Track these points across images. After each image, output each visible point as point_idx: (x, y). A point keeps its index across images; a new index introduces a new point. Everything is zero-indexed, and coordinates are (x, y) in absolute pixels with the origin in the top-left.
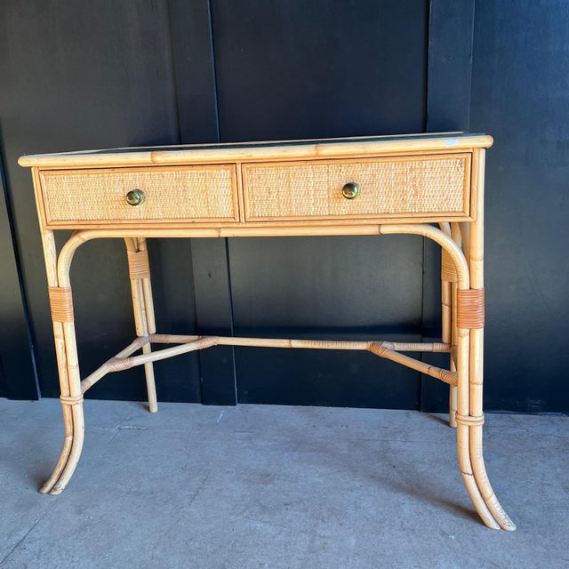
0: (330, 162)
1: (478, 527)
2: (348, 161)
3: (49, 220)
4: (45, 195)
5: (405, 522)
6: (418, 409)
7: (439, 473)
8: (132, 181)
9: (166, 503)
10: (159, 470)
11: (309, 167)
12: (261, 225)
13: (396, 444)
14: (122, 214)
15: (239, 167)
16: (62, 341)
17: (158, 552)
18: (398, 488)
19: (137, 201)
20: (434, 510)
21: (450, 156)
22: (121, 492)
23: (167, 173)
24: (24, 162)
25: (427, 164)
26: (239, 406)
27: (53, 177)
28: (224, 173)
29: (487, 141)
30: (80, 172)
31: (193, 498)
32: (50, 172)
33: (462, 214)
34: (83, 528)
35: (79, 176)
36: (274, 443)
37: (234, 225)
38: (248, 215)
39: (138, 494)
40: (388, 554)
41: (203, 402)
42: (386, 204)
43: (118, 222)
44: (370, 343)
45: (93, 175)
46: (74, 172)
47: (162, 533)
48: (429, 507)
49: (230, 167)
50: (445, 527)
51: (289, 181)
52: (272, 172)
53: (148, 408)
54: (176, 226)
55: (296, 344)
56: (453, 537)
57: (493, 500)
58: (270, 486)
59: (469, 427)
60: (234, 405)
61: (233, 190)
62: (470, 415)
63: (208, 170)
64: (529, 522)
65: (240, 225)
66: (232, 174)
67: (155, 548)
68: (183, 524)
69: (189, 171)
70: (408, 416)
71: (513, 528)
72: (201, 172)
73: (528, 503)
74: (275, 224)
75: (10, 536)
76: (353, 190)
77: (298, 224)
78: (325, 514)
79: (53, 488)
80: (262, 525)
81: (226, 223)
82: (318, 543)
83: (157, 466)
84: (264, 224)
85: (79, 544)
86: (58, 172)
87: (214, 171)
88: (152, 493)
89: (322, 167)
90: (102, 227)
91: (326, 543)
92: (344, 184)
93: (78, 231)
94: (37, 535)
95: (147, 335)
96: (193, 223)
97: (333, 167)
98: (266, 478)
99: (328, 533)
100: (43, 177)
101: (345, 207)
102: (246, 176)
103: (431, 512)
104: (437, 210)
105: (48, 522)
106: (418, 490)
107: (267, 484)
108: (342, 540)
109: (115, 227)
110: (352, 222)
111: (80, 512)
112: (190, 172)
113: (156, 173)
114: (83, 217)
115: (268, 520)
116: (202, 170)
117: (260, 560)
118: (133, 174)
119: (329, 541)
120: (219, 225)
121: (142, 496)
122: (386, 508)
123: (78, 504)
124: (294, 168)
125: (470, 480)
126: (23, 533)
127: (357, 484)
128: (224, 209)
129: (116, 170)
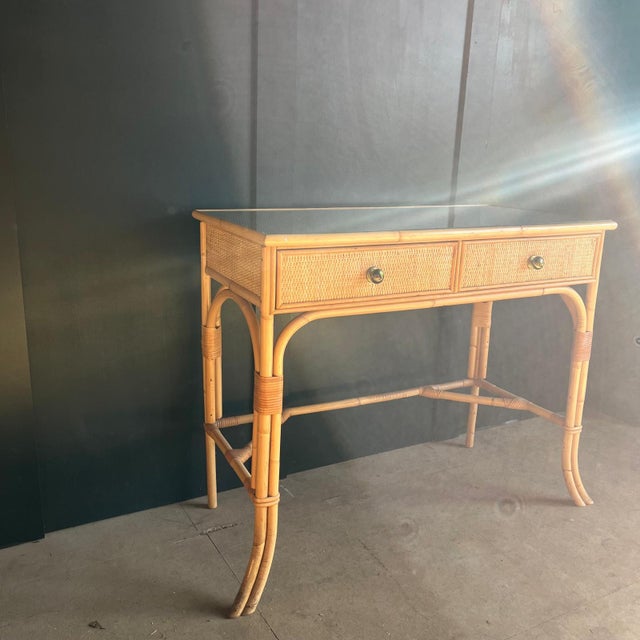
4: (280, 276)
8: (370, 258)
9: (365, 576)
15: (461, 244)
19: (381, 279)
21: (590, 236)
25: (577, 241)
28: (449, 249)
31: (381, 564)
33: (591, 277)
35: (319, 255)
37: (450, 295)
38: (461, 286)
39: (329, 580)
43: (351, 300)
44: (421, 389)
49: (454, 244)
54: (403, 300)
55: (365, 401)
56: (572, 520)
61: (453, 265)
62: (575, 426)
65: (454, 295)
66: (454, 250)
88: (339, 574)
93: (302, 314)
96: (417, 295)
104: (578, 275)
111: (303, 616)
120: (438, 297)
121: (335, 579)
123: (289, 610)
129: (359, 249)
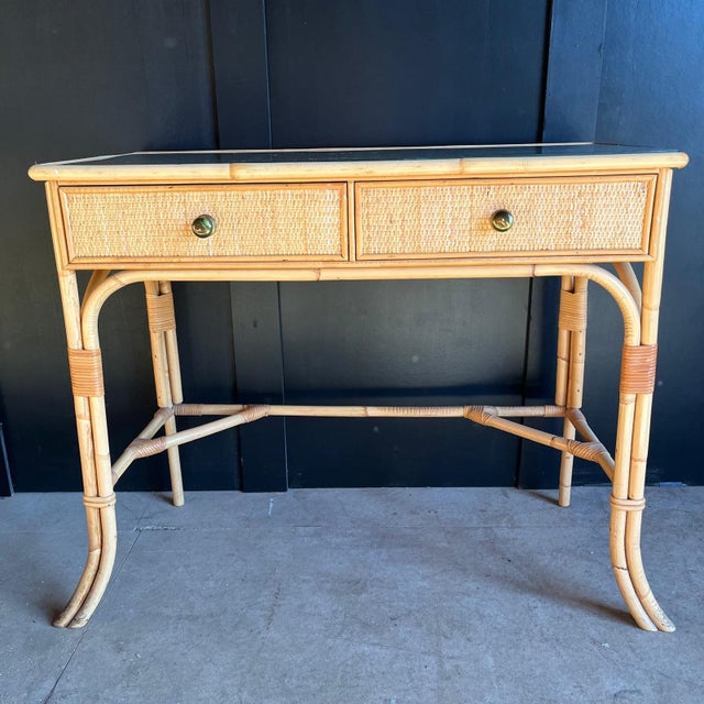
0: (476, 182)
1: (631, 630)
2: (499, 182)
3: (72, 256)
4: (68, 222)
5: (545, 630)
6: (516, 485)
7: (565, 564)
8: (199, 203)
9: (236, 627)
10: (211, 584)
11: (447, 188)
12: (378, 264)
13: (503, 532)
14: (182, 249)
15: (351, 186)
16: (88, 422)
17: (245, 695)
18: (522, 587)
19: (208, 232)
20: (574, 613)
21: (630, 178)
22: (169, 617)
23: (249, 192)
24: (36, 173)
25: (600, 187)
26: (290, 491)
27: (78, 194)
28: (331, 194)
29: (680, 160)
30: (121, 189)
31: (270, 620)
32: (77, 189)
33: (641, 252)
34: (132, 670)
35: (119, 195)
36: (351, 538)
37: (341, 265)
38: (360, 252)
39: (193, 619)
40: (537, 673)
41: (243, 489)
42: (546, 238)
43: (175, 260)
44: (467, 408)
45: (140, 193)
46: (112, 189)
47: (244, 670)
48: (567, 610)
49: (338, 186)
50: (593, 633)
51: (418, 207)
52: (396, 193)
53: (171, 501)
54: (260, 266)
55: (373, 412)
56: (607, 645)
57: (650, 598)
58: (364, 596)
59: (627, 512)
60: (285, 490)
61: (341, 218)
62: (629, 498)
63: (307, 191)
64: (686, 620)
65: (350, 265)
66: (341, 197)
67: (240, 690)
68: (266, 655)
69: (281, 190)
70: (505, 495)
71: (672, 629)
72: (298, 192)
73: (678, 596)
74: (396, 264)
75: (29, 690)
76: (507, 219)
77: (428, 263)
78: (445, 628)
79: (74, 619)
80: (371, 648)
81: (330, 262)
82: (448, 666)
83: (207, 579)
84: (382, 264)
85: (134, 693)
86: (88, 190)
87: (317, 191)
88: (212, 616)
89: (465, 188)
90: (152, 267)
91: (457, 666)
92: (492, 211)
93: (113, 273)
94: (69, 686)
95: (171, 405)
96: (284, 262)
97: (479, 188)
98: (356, 586)
99: (456, 653)
100: (63, 195)
101: (492, 240)
102: (360, 199)
103: (571, 616)
104: (608, 247)
105: (79, 667)
106: (547, 588)
107: (360, 593)
108: (477, 660)
109: (172, 266)
110: (500, 261)
111: (120, 650)
112: (282, 192)
113: (234, 193)
114: (124, 252)
115: (376, 641)
116: (299, 191)
117: (384, 695)
118: (199, 194)
119: (461, 663)
120: (321, 265)
121: (200, 620)
122: (517, 614)
123: (115, 638)
124: (426, 190)
125: (624, 575)
126: (48, 685)
127: (472, 586)
128: (329, 242)
129: (176, 188)
